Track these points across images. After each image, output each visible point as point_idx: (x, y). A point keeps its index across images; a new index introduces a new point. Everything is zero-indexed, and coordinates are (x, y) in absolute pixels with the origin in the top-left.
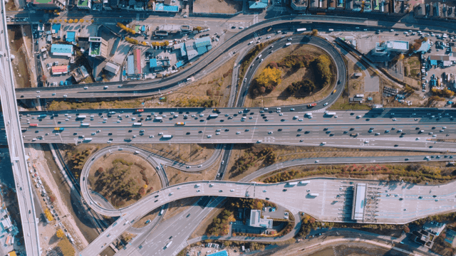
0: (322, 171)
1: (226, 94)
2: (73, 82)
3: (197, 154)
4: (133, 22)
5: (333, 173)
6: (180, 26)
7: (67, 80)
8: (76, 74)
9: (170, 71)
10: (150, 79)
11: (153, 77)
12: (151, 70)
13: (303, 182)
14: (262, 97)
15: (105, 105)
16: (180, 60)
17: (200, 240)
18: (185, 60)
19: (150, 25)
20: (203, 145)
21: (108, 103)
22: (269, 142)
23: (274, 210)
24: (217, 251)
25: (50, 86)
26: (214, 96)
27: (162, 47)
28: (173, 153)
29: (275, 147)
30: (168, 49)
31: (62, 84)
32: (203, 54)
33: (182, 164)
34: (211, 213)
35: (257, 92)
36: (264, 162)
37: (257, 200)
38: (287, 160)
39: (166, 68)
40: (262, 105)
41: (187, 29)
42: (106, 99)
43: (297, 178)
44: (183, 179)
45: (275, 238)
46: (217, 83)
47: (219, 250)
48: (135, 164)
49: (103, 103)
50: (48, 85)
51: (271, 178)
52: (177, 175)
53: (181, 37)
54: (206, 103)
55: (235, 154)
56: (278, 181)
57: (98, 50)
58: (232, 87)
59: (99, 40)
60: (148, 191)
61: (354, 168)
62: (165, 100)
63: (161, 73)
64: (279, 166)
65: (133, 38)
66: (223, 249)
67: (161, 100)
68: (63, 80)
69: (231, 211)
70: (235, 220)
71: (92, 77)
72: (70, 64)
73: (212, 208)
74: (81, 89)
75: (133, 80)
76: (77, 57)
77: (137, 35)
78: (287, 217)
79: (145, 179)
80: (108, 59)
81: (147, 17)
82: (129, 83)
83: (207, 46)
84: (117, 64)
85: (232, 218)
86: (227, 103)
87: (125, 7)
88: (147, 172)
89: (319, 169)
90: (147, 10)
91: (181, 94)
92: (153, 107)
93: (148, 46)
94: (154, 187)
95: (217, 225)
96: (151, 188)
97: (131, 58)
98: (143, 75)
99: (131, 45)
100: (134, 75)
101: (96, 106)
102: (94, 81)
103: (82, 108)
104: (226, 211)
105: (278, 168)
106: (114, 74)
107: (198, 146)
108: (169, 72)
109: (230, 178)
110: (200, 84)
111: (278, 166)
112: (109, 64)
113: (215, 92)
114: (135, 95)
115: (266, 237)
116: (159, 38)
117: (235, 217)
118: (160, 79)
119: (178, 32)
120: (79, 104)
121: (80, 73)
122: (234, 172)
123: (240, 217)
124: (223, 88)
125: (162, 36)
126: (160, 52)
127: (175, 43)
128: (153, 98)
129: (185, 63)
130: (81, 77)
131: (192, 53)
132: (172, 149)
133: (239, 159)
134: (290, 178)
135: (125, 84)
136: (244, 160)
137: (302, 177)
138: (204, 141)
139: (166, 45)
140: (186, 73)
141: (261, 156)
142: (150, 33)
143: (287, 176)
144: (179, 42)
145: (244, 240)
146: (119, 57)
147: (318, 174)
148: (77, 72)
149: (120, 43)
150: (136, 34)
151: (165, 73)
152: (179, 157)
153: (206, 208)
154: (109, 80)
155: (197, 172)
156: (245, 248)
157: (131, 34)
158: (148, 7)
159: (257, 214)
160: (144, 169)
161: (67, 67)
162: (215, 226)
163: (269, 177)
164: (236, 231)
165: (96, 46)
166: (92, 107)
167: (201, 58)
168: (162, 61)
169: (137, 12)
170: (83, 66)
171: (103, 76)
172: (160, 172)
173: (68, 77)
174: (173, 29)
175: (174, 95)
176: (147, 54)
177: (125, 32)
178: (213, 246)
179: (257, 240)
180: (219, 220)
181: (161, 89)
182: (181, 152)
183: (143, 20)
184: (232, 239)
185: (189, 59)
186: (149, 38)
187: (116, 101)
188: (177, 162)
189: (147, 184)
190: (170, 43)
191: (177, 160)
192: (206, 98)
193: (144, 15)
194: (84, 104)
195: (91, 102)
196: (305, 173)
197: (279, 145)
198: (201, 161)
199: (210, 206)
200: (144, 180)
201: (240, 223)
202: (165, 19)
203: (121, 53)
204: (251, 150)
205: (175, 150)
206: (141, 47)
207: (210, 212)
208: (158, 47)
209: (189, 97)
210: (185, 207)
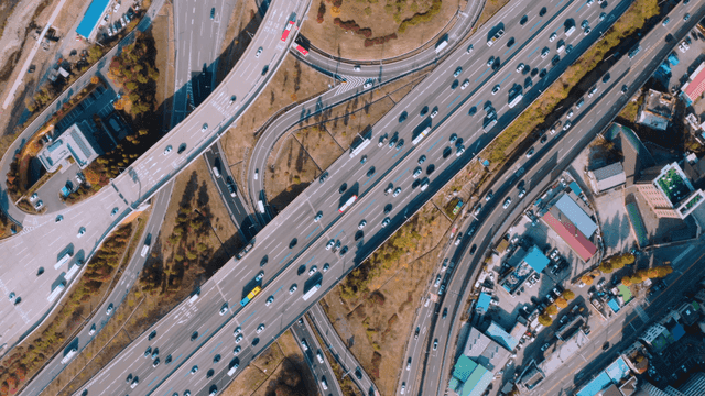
0: (51, 336)
1: (343, 325)
2: (655, 79)
3: (293, 166)
4: (642, 298)
5: (31, 347)
6: (547, 374)
7: (669, 75)
8: (663, 102)
9: (490, 272)
10: (515, 223)
11: (512, 231)
12: (528, 242)
13: (59, 289)
14: (273, 377)
15: (555, 93)
16: (489, 311)
17: (149, 11)
18: (480, 322)
19: (605, 324)
20: (297, 190)
21: (553, 103)
22: (182, 307)
23: (64, 191)
24: (103, 23)
25: (689, 35)
26: (361, 302)
27: (546, 301)
28: (340, 123)
29: (164, 307)
30: (530, 310)
31: (671, 59)
32: (456, 362)
33: (305, 117)
34: (172, 80)
35: (289, 381)
36: (159, 261)
37: (104, 182)
38: (124, 300)
39: (505, 271)
40: (258, 363)
41: (530, 380)
42: (563, 106)
43: (77, 287)
44: (278, 92)
45: (24, 143)
46: (378, 329)
47: (101, 28)
48: (394, 36)
49: (563, 95)
50: (694, 35)
51: (119, 245)
52: (297, 89)
53: (528, 353)
54: (364, 276)
55: (225, 227)
56: (100, 252)
57: (665, 187)
58: (343, 348)
59: (683, 211)
60: (322, 9)
61: (12, 386)
62: (449, 207)
63: (503, 254)
64: (129, 278)
65: (616, 268)
66: (98, 36)
67: (456, 201)
68: (676, 68)
69: (138, 115)
70: (116, 107)
71: (628, 124)
72: (691, 110)
73: (177, 89)
74: (629, 81)
75: (544, 191)
76: (688, 135)
77: (616, 281)
78: (32, 200)
79: (350, 24)
80: (632, 186)
81: (627, 331)
82: (548, 178)
83: (461, 383)
84: (604, 192)
85: (126, 104)
86: (326, 308)
87: (684, 313)
88: (359, 42)
89: (59, 335)
90: (638, 345)
91: (428, 248)
92: (460, 174)
93: (574, 281)
94: (318, 26)
95: (138, 68)
96: (320, 18)
97: (588, 228)
98: (535, 219)
99: (610, 252)
100: (552, 201)
101: (571, 76)
102: (619, 120)
103: (594, 48)
104: (145, 108)
105: (127, 272)
106: (592, 168)
107: (303, 180)
108: (490, 267)
109: (194, 175)
110: (410, 299)
111: (130, 276)
112: (621, 178)
113: (368, 311)
114: (517, 166)
115: (40, 130)
116: (568, 314)
117: (123, 111)
118: (494, 240)
119: (541, 359)
120: (605, 50)
121: (658, 109)
122: (196, 193)
123: (113, 122)
124: (359, 330)
125: (565, 323)
126: (542, 290)
127: (531, 333)
128: (476, 191)
129: (473, 313)
130: (649, 106)
131: (478, 344)
132: (348, 128)
133: (208, 225)
134: (86, 275)
135: (554, 168)
136: (199, 232)
137: (71, 296)
138: (302, 199)
139: (541, 313)
140: (455, 297)
141: (175, 268)
142: (593, 307)
143: (94, 274)
144: (523, 341)
145: (72, 86)
146: (613, 208)
147: (50, 326)
148: (664, 108)
149: (633, 236)
150: (619, 282)
151: (497, 260)
152: (322, 127)
153: (189, 78)
154: (593, 148)
155: (262, 130)
156: (61, 76)
157: (628, 273)
158: (640, 354)
159: (82, 157)
160: (368, 43)
161: (691, 98)
162: (140, 62)
163: (129, 242)
164: (100, 89)
165: (678, 193)
166: (578, 67)
167: (452, 350)
168: (522, 279)
169: (652, 323)
170: (663, 127)
171: (611, 146)
172: (331, 64)
173: (674, 81)
174: (555, 356)
175: (440, 235)
176: (564, 264)
177: (642, 267)
178: (118, 24)
179: (51, 107)
180: (143, 80)
181: (475, 226)
182: (327, 139)
183: (628, 318)
184: (94, 68)
185: (473, 329)
186: (587, 296)
187: (541, 120)
188: (317, 114)
189: (337, 20)
190: (537, 325)
191: (322, 118)
192: (373, 285)
193: (634, 329)
194: (599, 59)
195: (588, 74)
196: (73, 307)
197: (160, 317)
198: (274, 158)
199: (184, 88)
200: (349, 22)
201: (104, 109)
202: (586, 361)
203: (616, 219)
204: (202, 264)
205: (340, 133)
206: (588, 266)
207: (175, 78)
208: (555, 297)
209: (407, 259)
210: (226, 45)
